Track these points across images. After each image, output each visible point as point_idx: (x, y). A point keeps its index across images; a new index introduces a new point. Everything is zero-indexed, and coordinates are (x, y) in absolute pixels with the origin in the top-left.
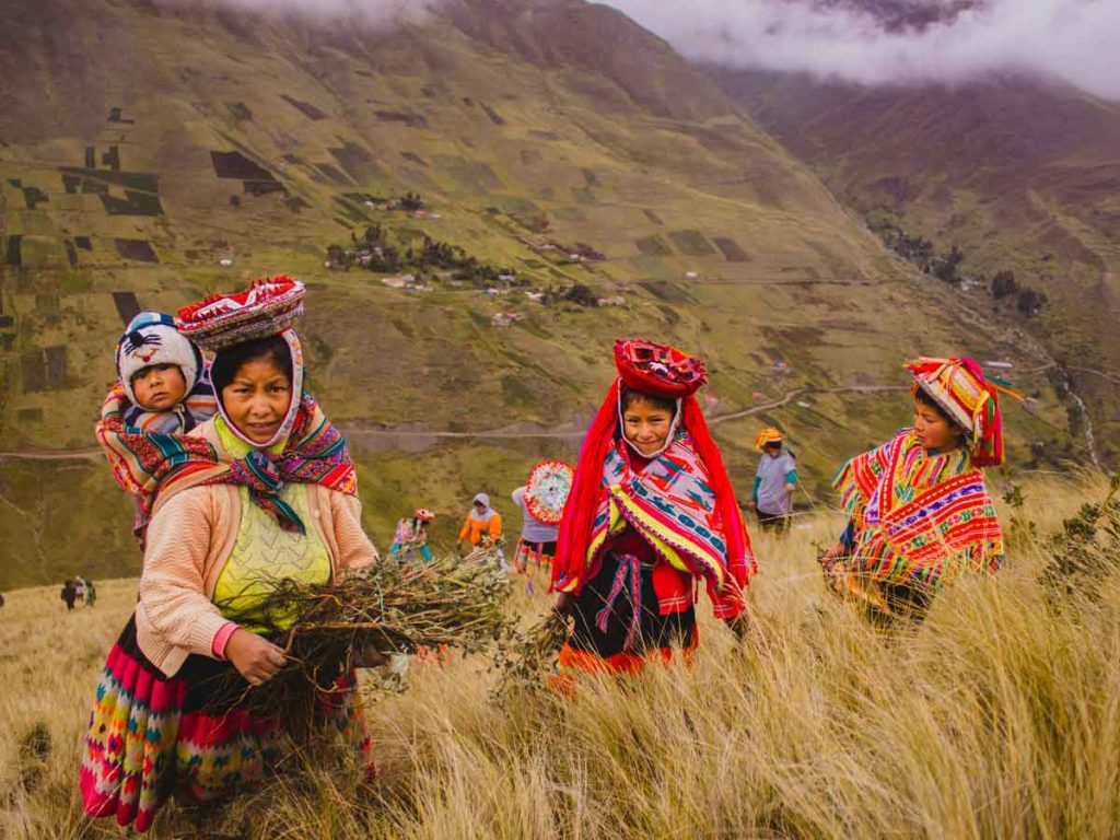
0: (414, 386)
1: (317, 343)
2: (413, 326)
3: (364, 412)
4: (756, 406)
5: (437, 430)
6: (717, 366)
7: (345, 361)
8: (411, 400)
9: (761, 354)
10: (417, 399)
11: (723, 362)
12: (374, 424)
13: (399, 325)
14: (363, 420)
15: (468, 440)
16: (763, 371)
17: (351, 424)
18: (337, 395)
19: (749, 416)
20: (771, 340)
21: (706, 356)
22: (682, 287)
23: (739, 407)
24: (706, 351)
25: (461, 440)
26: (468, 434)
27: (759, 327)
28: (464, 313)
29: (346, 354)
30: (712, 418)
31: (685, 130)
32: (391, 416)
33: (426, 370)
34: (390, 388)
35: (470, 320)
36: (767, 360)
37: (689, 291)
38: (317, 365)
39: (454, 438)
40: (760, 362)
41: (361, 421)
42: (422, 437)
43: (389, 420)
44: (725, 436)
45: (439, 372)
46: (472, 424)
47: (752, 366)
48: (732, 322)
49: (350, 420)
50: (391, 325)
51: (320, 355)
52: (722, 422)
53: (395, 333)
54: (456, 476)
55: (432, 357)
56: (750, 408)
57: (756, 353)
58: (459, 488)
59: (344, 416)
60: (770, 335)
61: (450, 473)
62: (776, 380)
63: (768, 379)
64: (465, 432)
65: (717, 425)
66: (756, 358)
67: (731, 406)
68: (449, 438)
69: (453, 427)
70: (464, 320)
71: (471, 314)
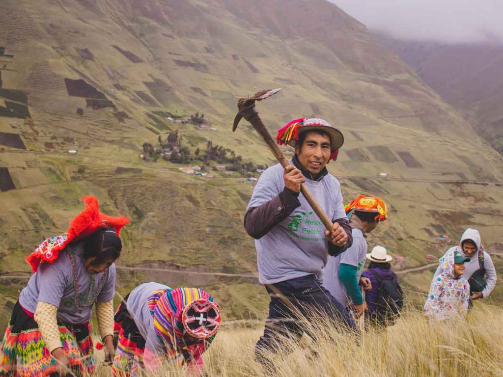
0: (200, 240)
1: (134, 209)
2: (199, 200)
3: (165, 256)
4: (430, 263)
5: (215, 271)
6: (403, 236)
7: (152, 221)
8: (198, 250)
9: (430, 228)
10: (202, 249)
11: (406, 233)
12: (172, 265)
13: (191, 198)
14: (164, 262)
15: (237, 278)
16: (433, 240)
17: (156, 265)
18: (146, 244)
19: (425, 269)
20: (437, 219)
21: (395, 229)
22: (378, 183)
23: (418, 263)
24: (394, 225)
25: (231, 279)
26: (235, 275)
27: (429, 211)
28: (234, 192)
29: (153, 216)
30: (401, 270)
31: (375, 82)
32: (183, 259)
33: (208, 230)
34: (182, 241)
35: (239, 197)
36: (435, 232)
37: (382, 185)
38: (133, 223)
39: (226, 276)
40: (431, 234)
41: (162, 263)
42: (204, 275)
43: (182, 263)
44: (409, 282)
45: (217, 231)
46: (239, 268)
47: (425, 236)
48: (410, 207)
49: (154, 262)
50: (185, 198)
51: (135, 216)
52: (407, 273)
53: (187, 203)
54: (228, 304)
55: (212, 220)
56: (426, 265)
57: (428, 228)
58: (229, 312)
59: (152, 259)
60: (437, 216)
61: (223, 301)
62: (441, 246)
63: (437, 246)
64: (233, 273)
65: (405, 275)
66: (428, 231)
67: (413, 263)
68: (222, 277)
69: (226, 269)
70: (235, 197)
71: (239, 193)
